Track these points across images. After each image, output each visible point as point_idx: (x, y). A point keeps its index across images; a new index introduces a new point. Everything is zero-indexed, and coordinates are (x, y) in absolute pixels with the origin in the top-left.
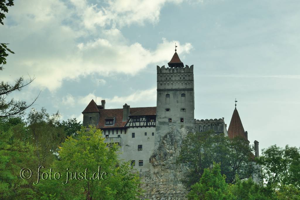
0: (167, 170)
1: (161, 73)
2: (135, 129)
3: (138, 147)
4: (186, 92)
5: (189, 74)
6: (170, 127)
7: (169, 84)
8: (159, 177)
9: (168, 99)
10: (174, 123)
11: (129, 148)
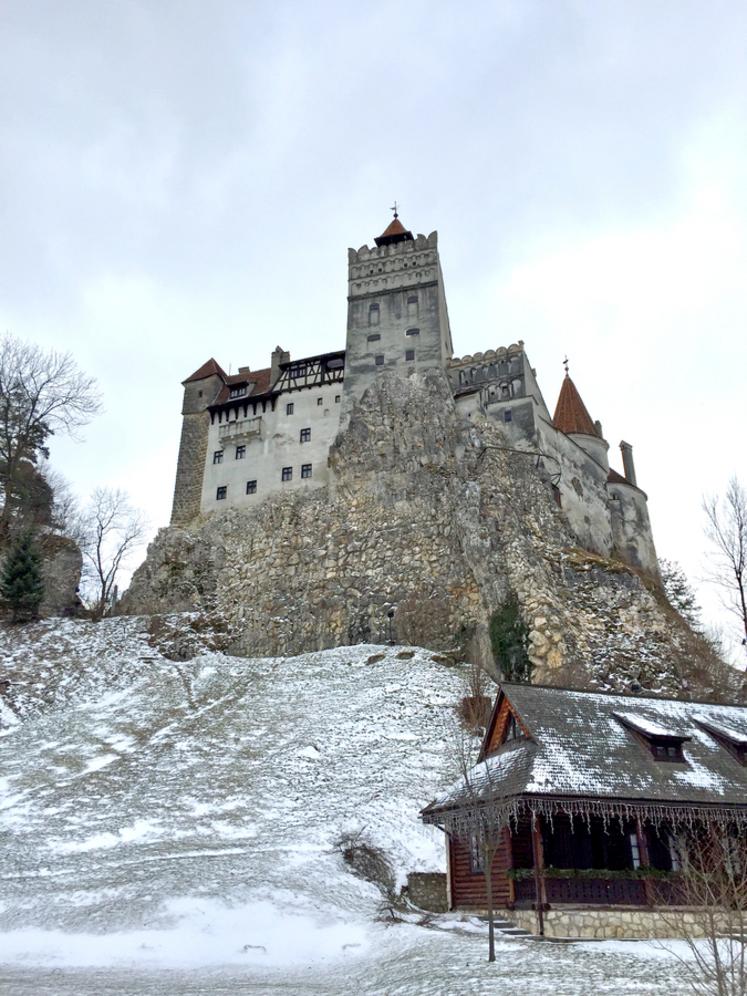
0: (369, 473)
1: (358, 261)
2: (295, 394)
3: (302, 435)
4: (420, 294)
5: (426, 252)
6: (381, 374)
7: (377, 281)
8: (350, 497)
9: (374, 315)
10: (389, 364)
11: (280, 440)
